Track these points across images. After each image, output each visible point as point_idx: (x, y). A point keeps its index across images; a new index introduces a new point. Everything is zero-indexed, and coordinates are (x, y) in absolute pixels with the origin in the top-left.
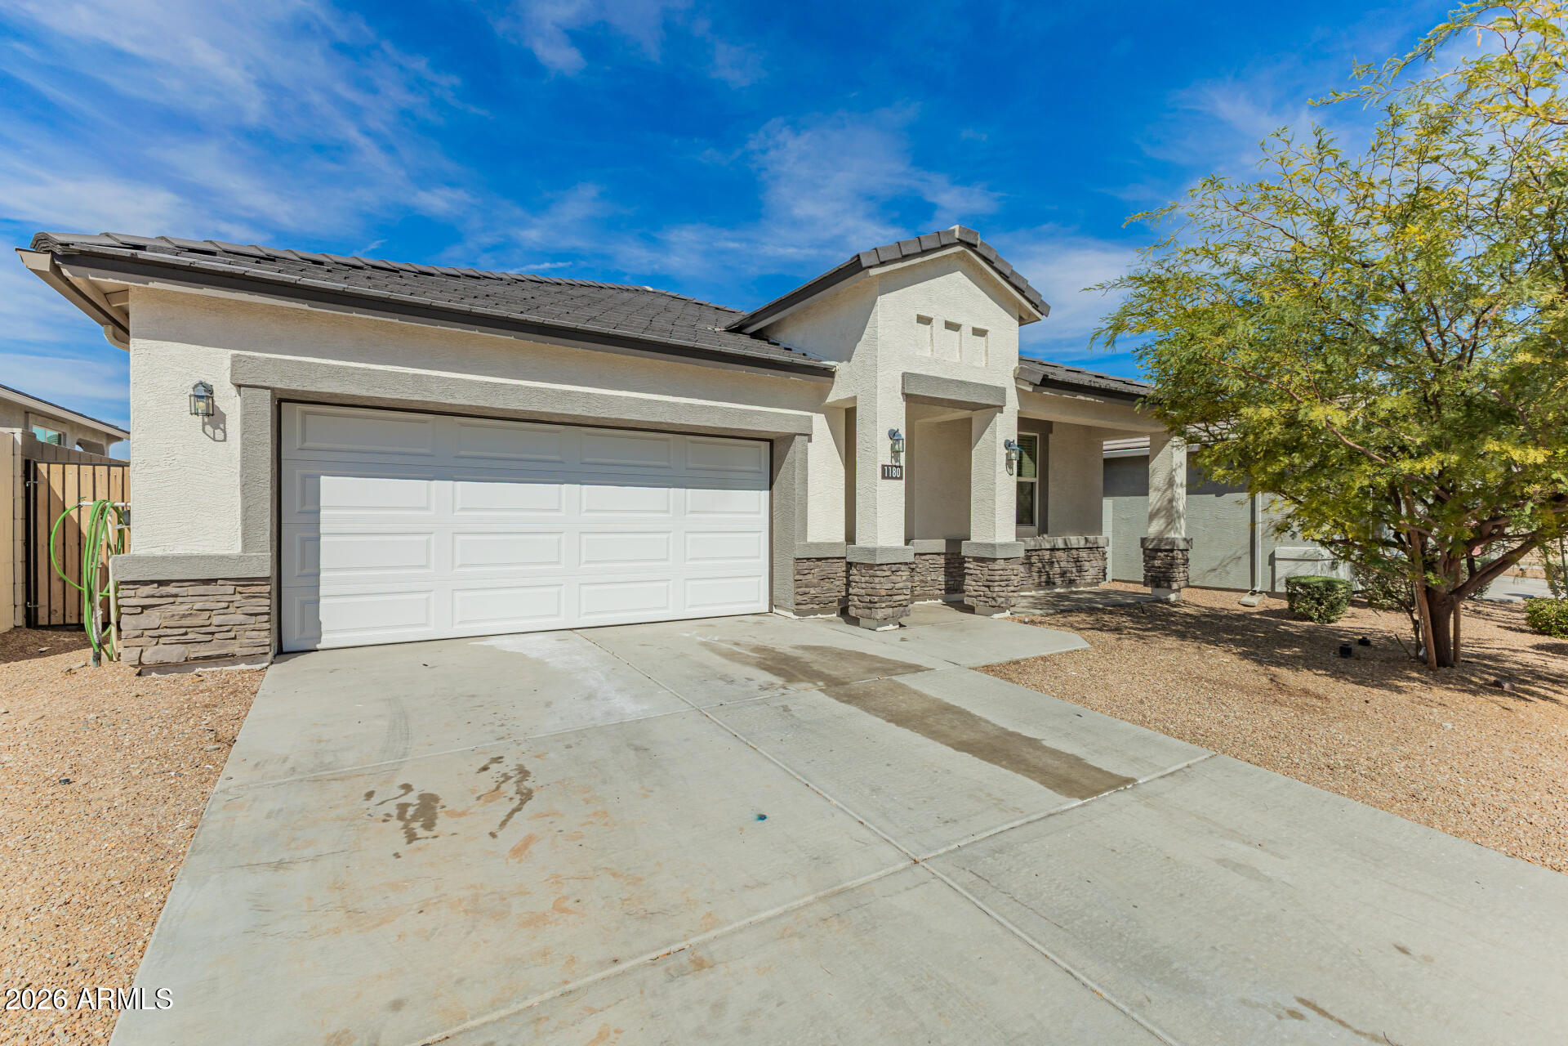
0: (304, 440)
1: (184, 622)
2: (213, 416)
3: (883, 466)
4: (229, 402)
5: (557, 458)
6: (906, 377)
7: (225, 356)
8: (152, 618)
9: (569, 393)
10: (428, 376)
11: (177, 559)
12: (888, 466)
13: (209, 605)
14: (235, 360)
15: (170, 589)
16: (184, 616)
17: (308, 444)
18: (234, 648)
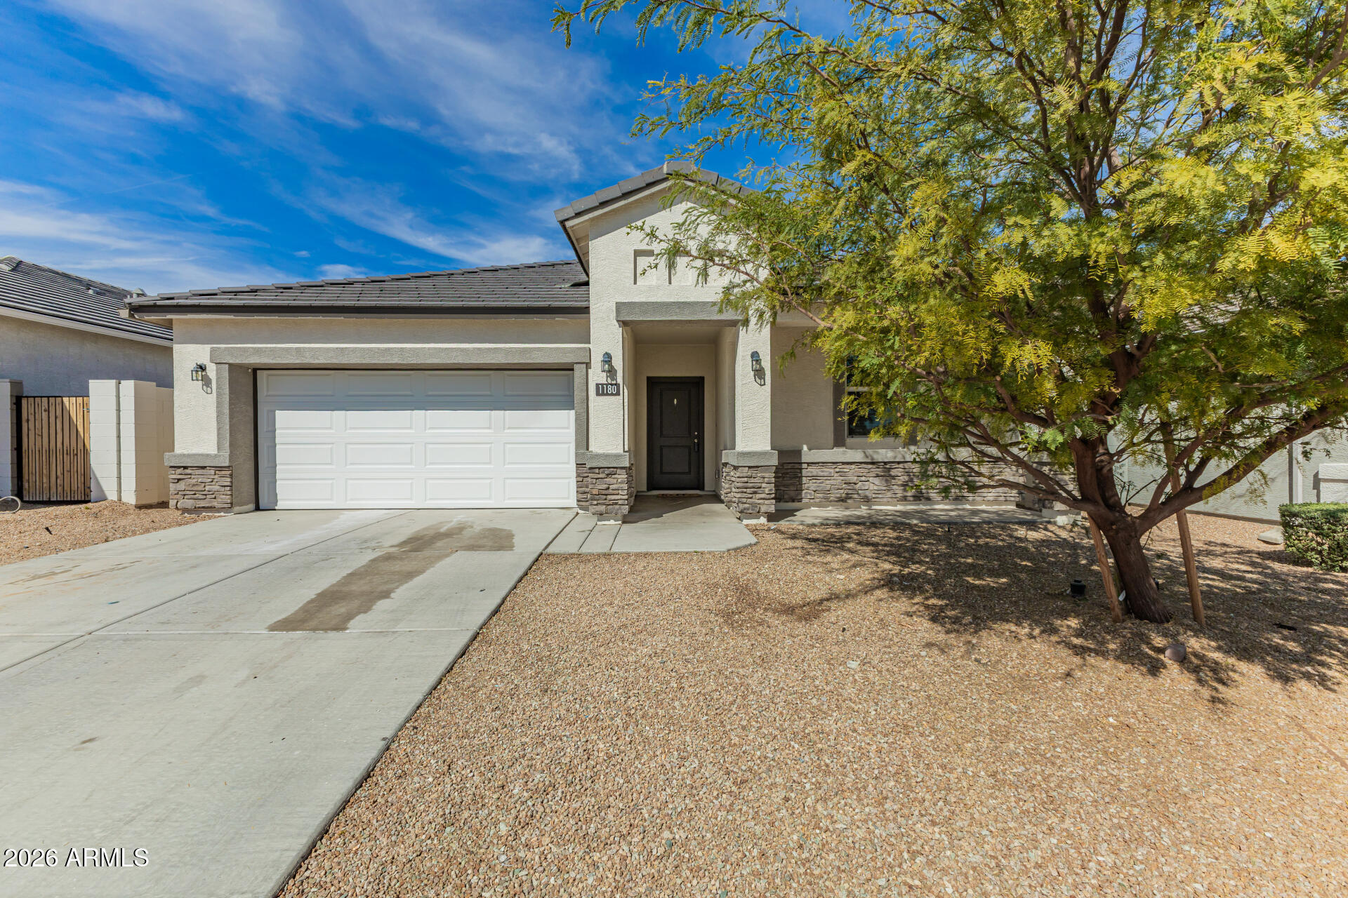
0: (268, 391)
1: (195, 488)
2: (207, 382)
3: (597, 385)
4: (212, 371)
5: (409, 393)
6: (620, 306)
7: (208, 347)
8: (181, 486)
9: (389, 349)
10: (304, 348)
11: (189, 456)
12: (602, 385)
13: (204, 480)
14: (213, 350)
15: (188, 471)
16: (194, 485)
17: (270, 393)
18: (215, 504)
